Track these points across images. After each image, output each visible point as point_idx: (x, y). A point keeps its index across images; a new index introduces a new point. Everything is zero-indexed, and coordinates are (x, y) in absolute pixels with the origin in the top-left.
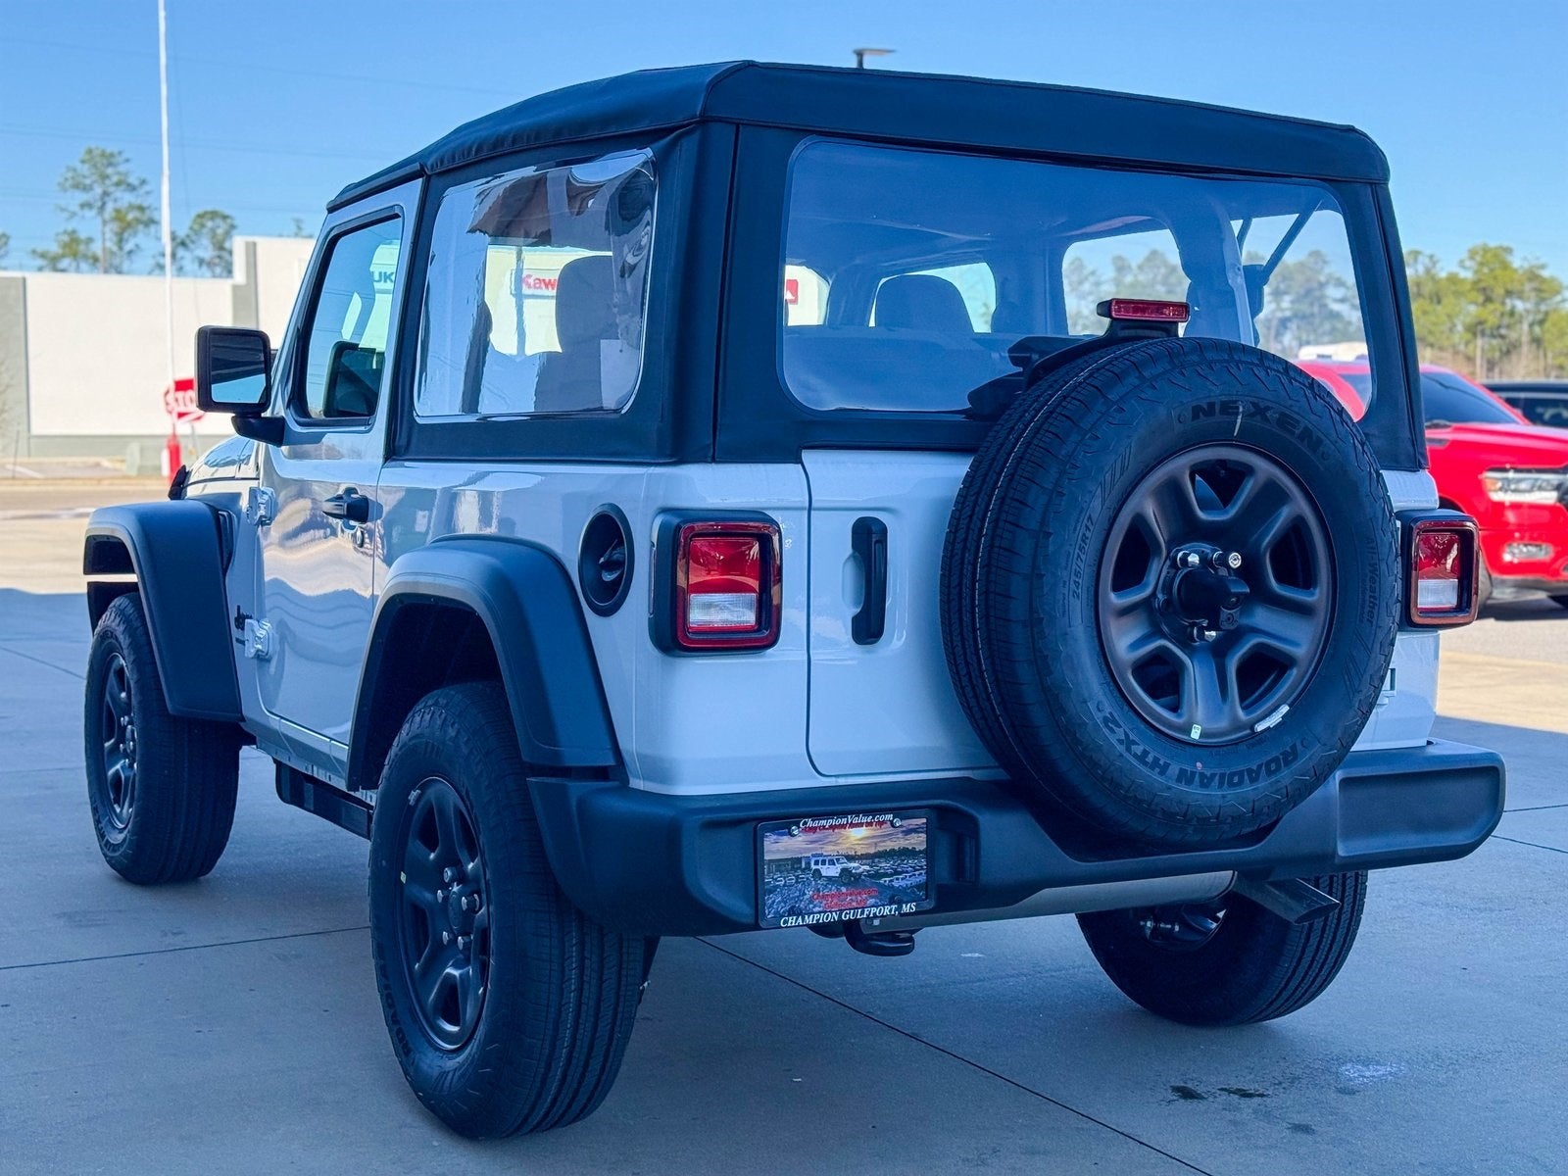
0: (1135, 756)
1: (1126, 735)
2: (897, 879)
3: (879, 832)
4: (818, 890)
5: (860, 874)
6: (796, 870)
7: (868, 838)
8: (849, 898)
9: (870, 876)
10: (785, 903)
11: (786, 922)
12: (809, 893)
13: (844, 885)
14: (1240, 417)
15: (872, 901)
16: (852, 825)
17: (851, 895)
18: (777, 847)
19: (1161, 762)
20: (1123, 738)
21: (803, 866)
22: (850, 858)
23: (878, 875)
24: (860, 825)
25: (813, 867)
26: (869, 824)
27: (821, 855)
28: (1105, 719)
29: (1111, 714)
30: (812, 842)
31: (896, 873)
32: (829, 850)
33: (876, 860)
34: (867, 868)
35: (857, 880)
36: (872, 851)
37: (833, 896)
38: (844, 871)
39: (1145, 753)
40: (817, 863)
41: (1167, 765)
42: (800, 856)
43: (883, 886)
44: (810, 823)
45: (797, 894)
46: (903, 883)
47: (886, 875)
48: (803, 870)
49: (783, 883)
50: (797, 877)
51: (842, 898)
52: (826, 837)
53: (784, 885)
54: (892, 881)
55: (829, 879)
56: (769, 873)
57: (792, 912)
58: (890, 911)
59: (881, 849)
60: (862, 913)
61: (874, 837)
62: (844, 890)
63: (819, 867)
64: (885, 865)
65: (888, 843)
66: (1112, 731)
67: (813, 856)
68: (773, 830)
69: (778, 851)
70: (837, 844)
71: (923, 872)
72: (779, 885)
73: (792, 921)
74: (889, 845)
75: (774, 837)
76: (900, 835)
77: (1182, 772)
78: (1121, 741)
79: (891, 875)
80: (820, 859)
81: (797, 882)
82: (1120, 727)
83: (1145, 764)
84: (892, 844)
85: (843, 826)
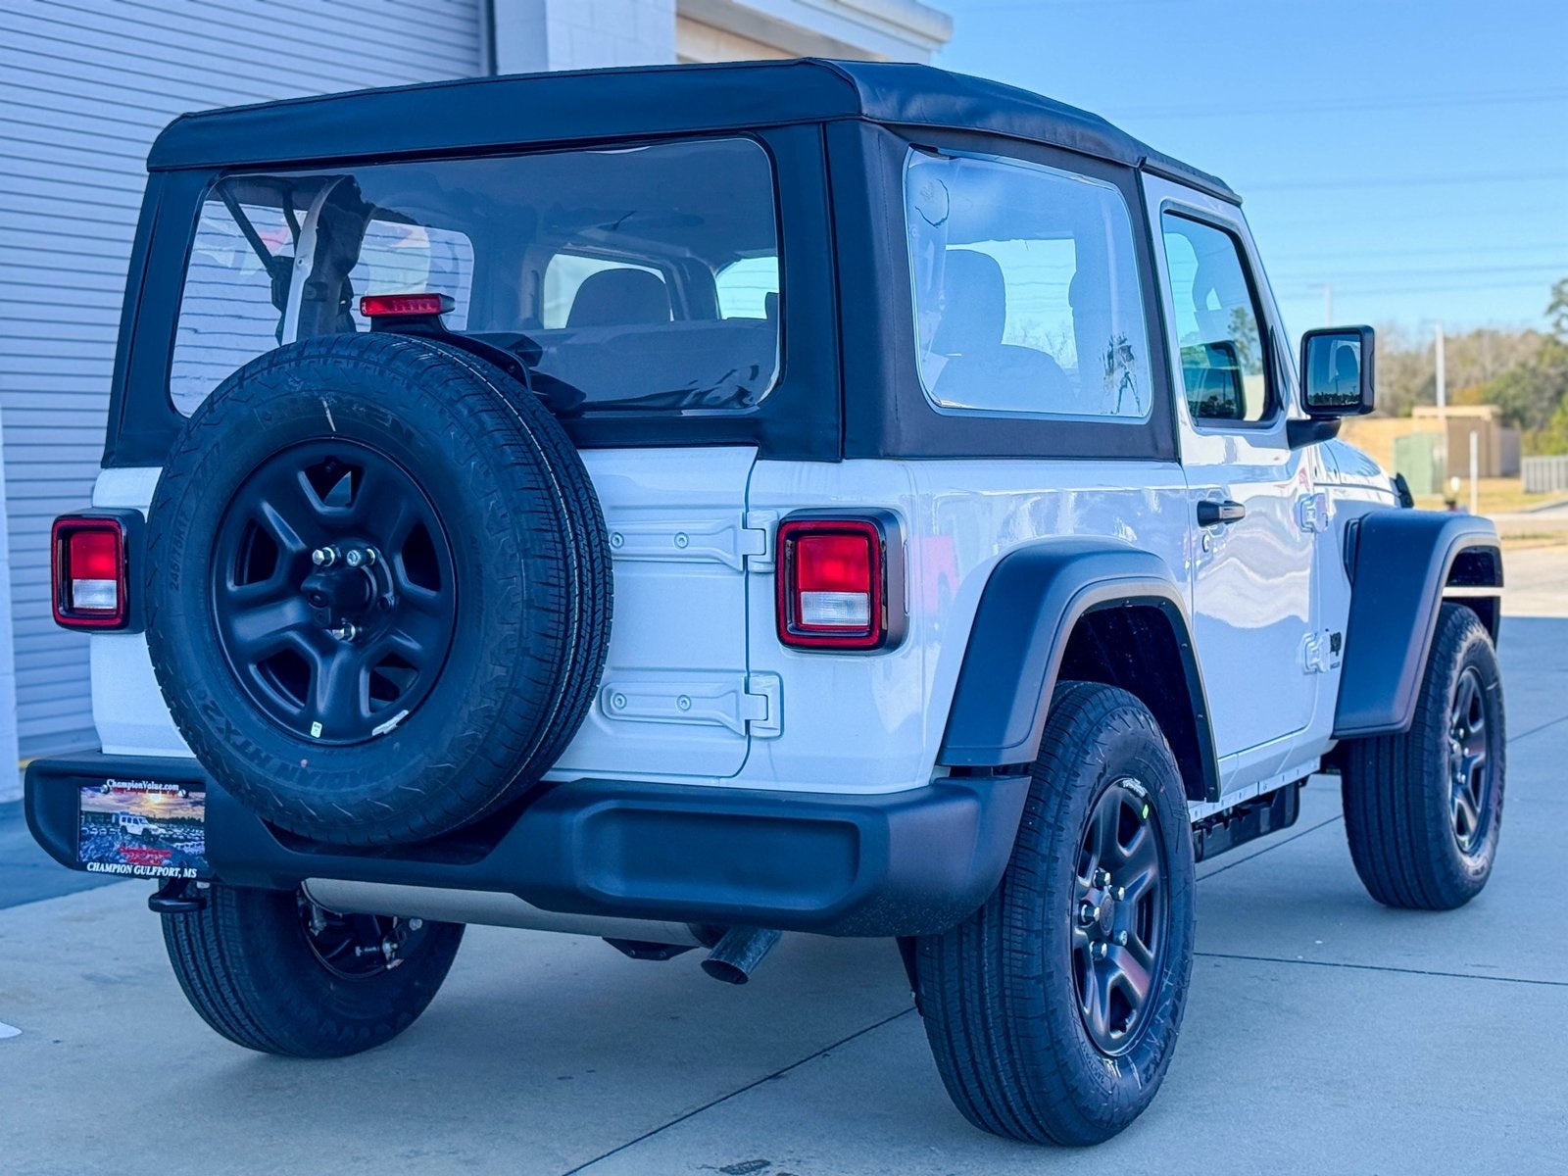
0: (234, 745)
1: (228, 724)
2: (187, 846)
3: (171, 801)
4: (124, 844)
5: (158, 836)
6: (107, 824)
7: (164, 804)
8: (148, 856)
9: (165, 839)
10: (98, 851)
11: (92, 867)
12: (117, 846)
13: (145, 843)
14: (328, 412)
15: (166, 862)
16: (151, 791)
17: (150, 853)
18: (92, 800)
19: (263, 755)
20: (224, 727)
21: (113, 821)
22: (151, 820)
23: (172, 840)
24: (157, 791)
25: (121, 823)
26: (164, 792)
27: (128, 814)
28: (205, 708)
29: (213, 703)
30: (120, 801)
31: (186, 840)
32: (134, 810)
33: (171, 825)
34: (164, 831)
35: (155, 841)
36: (167, 817)
37: (135, 852)
38: (146, 831)
39: (247, 744)
40: (124, 820)
41: (268, 759)
42: (110, 812)
43: (175, 849)
44: (115, 784)
45: (108, 844)
46: (192, 850)
47: (178, 840)
48: (113, 825)
49: (96, 833)
50: (108, 830)
51: (144, 854)
52: (132, 798)
53: (98, 835)
54: (182, 847)
55: (134, 836)
56: (86, 822)
57: (101, 860)
58: (174, 873)
59: (175, 816)
60: (151, 870)
61: (169, 804)
62: (144, 847)
63: (126, 824)
64: (178, 831)
65: (180, 811)
66: (211, 718)
67: (122, 813)
68: (90, 785)
69: (94, 805)
70: (140, 806)
71: (203, 842)
72: (93, 835)
73: (96, 866)
74: (180, 813)
75: (90, 792)
76: (189, 806)
77: (284, 767)
78: (220, 730)
79: (182, 841)
80: (127, 817)
81: (108, 834)
82: (222, 716)
83: (245, 754)
84: (183, 812)
85: (143, 791)
